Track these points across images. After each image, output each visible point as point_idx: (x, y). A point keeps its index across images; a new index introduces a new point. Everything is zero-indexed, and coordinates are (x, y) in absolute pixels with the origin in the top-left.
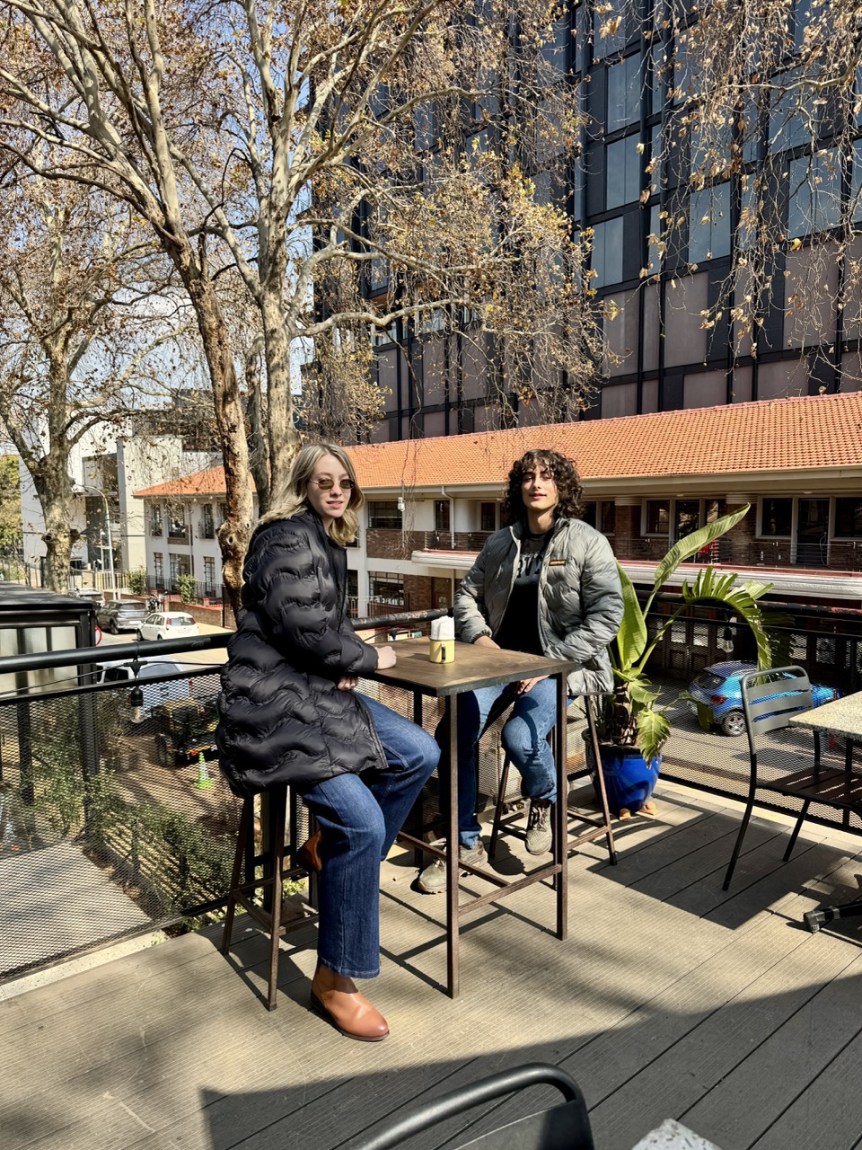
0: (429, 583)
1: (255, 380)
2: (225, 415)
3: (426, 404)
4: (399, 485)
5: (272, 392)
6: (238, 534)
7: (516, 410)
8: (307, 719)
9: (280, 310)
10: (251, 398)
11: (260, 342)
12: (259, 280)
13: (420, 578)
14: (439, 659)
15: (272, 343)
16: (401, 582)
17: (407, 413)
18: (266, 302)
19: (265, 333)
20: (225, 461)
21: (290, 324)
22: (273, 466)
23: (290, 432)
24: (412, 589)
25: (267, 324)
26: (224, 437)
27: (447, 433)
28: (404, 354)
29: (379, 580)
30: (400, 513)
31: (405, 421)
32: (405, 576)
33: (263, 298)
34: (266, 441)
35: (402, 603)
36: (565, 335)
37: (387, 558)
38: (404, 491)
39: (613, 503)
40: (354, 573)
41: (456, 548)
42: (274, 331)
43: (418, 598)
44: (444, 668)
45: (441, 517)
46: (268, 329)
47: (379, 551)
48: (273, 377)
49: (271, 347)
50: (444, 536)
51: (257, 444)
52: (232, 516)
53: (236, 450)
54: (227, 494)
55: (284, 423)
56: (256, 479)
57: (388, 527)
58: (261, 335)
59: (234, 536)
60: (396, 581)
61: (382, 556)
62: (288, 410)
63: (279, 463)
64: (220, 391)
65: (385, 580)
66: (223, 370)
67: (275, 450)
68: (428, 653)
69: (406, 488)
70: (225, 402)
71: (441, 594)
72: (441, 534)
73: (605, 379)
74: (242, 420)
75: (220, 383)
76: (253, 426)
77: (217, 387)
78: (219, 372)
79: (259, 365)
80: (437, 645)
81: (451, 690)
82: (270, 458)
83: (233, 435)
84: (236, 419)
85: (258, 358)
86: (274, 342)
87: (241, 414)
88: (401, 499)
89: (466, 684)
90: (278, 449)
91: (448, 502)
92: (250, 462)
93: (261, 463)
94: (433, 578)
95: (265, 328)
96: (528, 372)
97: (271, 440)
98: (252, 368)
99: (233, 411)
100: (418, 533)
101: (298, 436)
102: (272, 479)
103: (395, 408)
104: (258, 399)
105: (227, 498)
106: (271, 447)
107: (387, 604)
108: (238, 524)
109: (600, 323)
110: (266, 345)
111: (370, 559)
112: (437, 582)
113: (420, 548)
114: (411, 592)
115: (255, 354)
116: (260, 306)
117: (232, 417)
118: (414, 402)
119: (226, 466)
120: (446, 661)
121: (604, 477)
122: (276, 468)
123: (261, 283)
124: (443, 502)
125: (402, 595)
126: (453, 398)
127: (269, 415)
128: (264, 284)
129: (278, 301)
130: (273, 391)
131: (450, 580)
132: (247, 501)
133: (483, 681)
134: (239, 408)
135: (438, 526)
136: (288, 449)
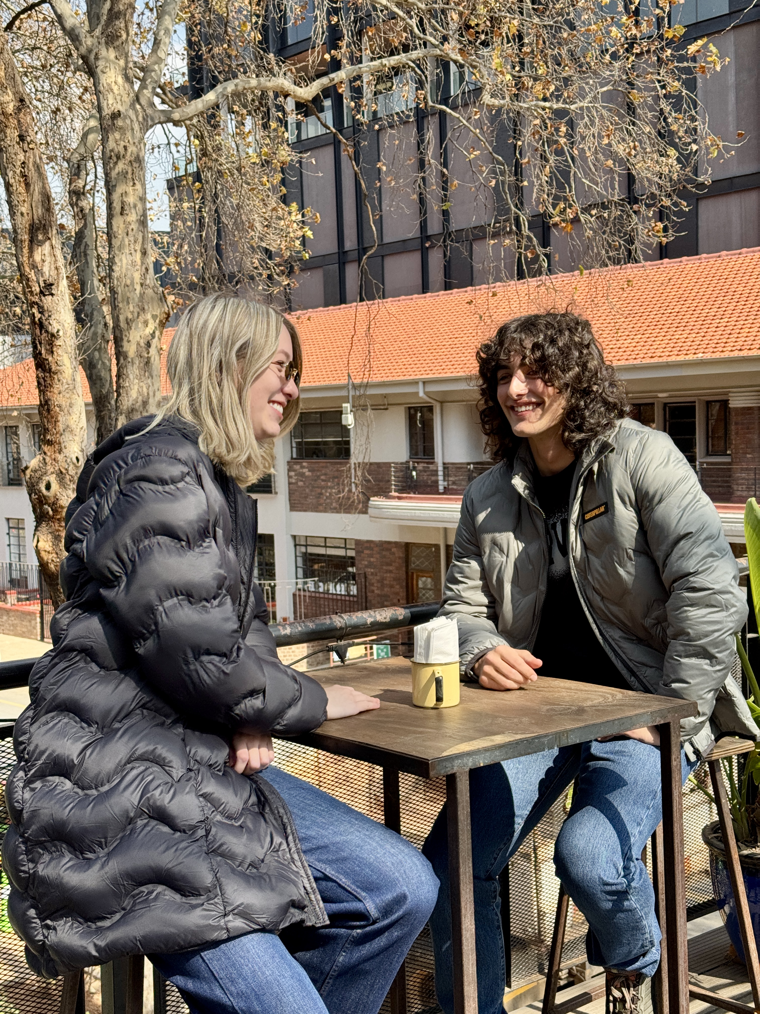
0: (400, 554)
1: (85, 204)
2: (34, 266)
3: (386, 240)
4: (344, 381)
5: (114, 222)
6: (60, 475)
7: (545, 243)
8: (180, 822)
9: (127, 78)
10: (80, 235)
11: (91, 137)
12: (86, 27)
13: (385, 546)
14: (431, 701)
15: (115, 136)
16: (351, 553)
17: (355, 255)
18: (101, 64)
19: (101, 119)
20: (35, 347)
21: (143, 101)
22: (120, 354)
23: (150, 292)
24: (370, 565)
25: (104, 104)
26: (32, 304)
27: (425, 288)
28: (347, 150)
29: (311, 550)
30: (345, 430)
31: (352, 272)
32: (358, 543)
33: (97, 58)
34: (106, 309)
35: (354, 590)
36: (631, 109)
37: (325, 511)
38: (352, 393)
39: (725, 403)
40: (269, 540)
41: (447, 491)
42: (116, 115)
43: (381, 581)
44: (440, 717)
45: (419, 436)
46: (106, 112)
47: (311, 500)
48: (116, 196)
49: (111, 144)
50: (425, 470)
51: (91, 316)
52: (50, 443)
53: (54, 327)
54: (41, 405)
55: (137, 276)
56: (90, 378)
57: (325, 457)
58: (93, 123)
59: (53, 479)
60: (341, 552)
61: (316, 508)
62: (144, 253)
63: (131, 349)
64: (23, 223)
65: (322, 551)
66: (27, 185)
67: (123, 324)
68: (409, 689)
69: (355, 387)
70: (33, 242)
71: (422, 572)
72: (420, 467)
73: (701, 186)
74: (63, 272)
75: (24, 210)
76: (83, 283)
77: (18, 218)
78: (22, 189)
79: (91, 177)
80: (426, 673)
81: (457, 762)
82: (115, 338)
83: (47, 301)
84: (54, 273)
85: (90, 164)
86: (117, 135)
87: (61, 262)
88: (347, 406)
89: (486, 750)
90: (128, 322)
91: (430, 409)
92: (80, 347)
93: (99, 350)
94: (407, 545)
95: (99, 109)
96: (566, 174)
97: (115, 308)
98: (81, 183)
99: (48, 259)
100: (378, 465)
101: (163, 299)
102: (119, 376)
103: (334, 248)
104: (90, 235)
105: (40, 413)
106: (116, 320)
107: (327, 592)
108: (60, 457)
109: (691, 85)
110: (104, 141)
111: (295, 514)
112: (415, 552)
113: (384, 492)
114: (369, 570)
115: (83, 158)
116: (91, 72)
117: (46, 269)
118: (366, 235)
119: (37, 355)
120: (444, 704)
121: (708, 356)
122: (126, 357)
123: (91, 31)
124: (421, 409)
125: (353, 577)
126: (434, 227)
127: (111, 261)
128: (98, 32)
129: (122, 62)
130: (118, 223)
131: (437, 547)
132: (75, 417)
133: (518, 743)
134: (58, 253)
135: (413, 452)
136: (146, 323)
